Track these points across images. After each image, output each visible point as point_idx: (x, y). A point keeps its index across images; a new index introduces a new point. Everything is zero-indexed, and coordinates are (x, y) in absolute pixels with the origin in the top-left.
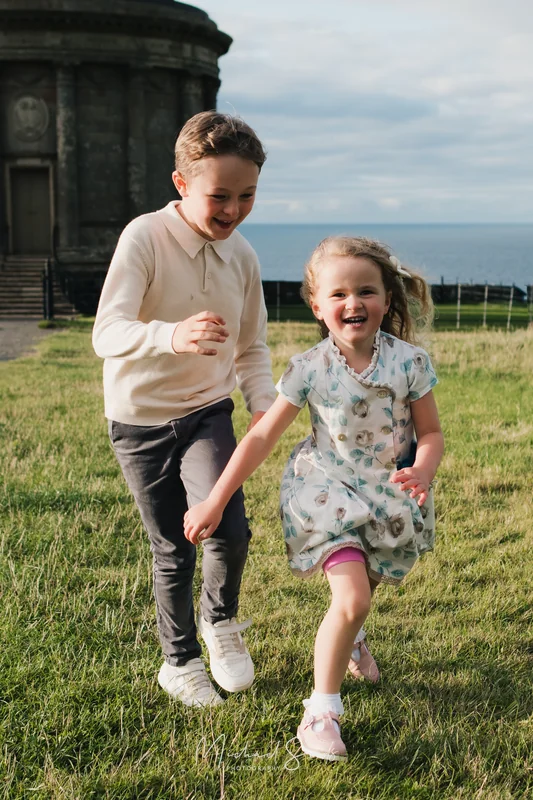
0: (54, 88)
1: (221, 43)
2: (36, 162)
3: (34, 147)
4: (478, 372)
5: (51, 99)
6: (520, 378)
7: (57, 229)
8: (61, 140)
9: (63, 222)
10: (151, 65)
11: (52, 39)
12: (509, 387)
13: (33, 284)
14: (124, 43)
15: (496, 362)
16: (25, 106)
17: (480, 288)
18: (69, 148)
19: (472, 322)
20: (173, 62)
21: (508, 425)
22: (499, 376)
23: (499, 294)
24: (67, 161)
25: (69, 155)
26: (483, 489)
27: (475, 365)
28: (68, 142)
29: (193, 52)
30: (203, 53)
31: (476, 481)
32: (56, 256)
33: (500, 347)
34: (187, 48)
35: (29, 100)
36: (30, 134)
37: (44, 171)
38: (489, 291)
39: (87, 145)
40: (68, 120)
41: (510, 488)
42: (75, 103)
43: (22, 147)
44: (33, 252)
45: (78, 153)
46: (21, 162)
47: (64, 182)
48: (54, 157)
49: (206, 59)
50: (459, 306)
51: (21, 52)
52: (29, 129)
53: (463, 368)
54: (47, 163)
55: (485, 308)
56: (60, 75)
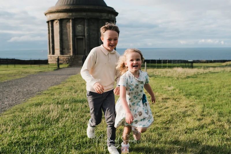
0: (85, 23)
1: (116, 14)
2: (81, 37)
3: (81, 34)
4: (165, 76)
5: (84, 25)
6: (173, 78)
7: (85, 50)
8: (86, 33)
9: (86, 48)
10: (103, 18)
11: (84, 14)
12: (170, 79)
13: (80, 60)
14: (98, 14)
15: (168, 74)
16: (79, 27)
17: (167, 60)
18: (87, 34)
19: (165, 67)
20: (107, 18)
21: (169, 86)
22: (169, 77)
23: (170, 62)
24: (87, 37)
25: (87, 35)
26: (163, 99)
27: (164, 75)
28: (87, 33)
29: (111, 16)
30: (113, 16)
31: (161, 97)
32: (85, 55)
33: (169, 72)
34: (110, 15)
35: (80, 25)
36: (80, 32)
37: (82, 39)
38: (168, 61)
39: (91, 34)
40: (87, 29)
41: (168, 99)
42: (89, 26)
43: (78, 34)
44: (81, 54)
45: (89, 35)
46: (78, 37)
47: (86, 41)
48: (84, 36)
49: (113, 17)
50: (162, 64)
51: (78, 16)
52: (80, 31)
53: (162, 76)
54: (83, 37)
55: (167, 64)
56: (86, 21)
